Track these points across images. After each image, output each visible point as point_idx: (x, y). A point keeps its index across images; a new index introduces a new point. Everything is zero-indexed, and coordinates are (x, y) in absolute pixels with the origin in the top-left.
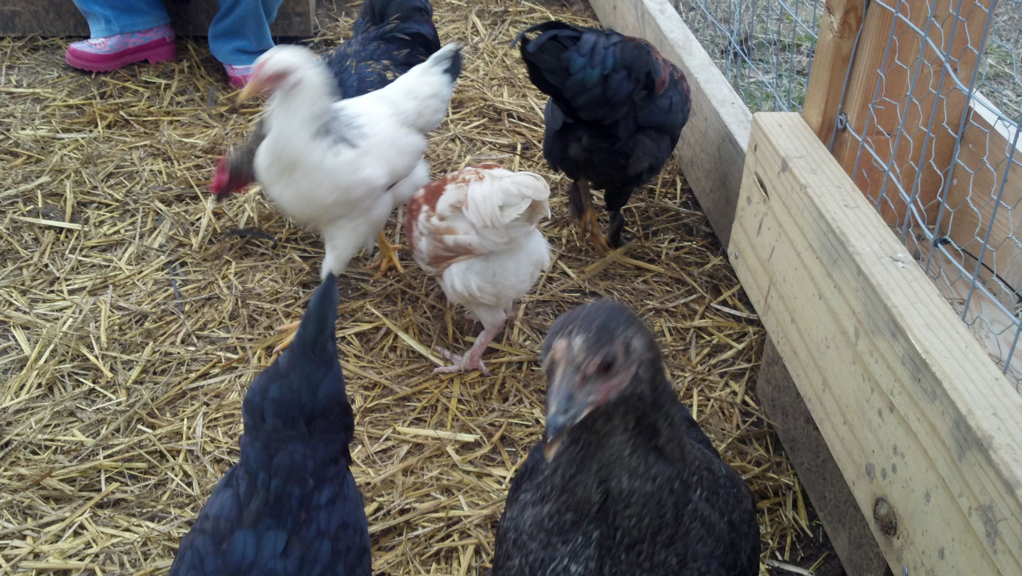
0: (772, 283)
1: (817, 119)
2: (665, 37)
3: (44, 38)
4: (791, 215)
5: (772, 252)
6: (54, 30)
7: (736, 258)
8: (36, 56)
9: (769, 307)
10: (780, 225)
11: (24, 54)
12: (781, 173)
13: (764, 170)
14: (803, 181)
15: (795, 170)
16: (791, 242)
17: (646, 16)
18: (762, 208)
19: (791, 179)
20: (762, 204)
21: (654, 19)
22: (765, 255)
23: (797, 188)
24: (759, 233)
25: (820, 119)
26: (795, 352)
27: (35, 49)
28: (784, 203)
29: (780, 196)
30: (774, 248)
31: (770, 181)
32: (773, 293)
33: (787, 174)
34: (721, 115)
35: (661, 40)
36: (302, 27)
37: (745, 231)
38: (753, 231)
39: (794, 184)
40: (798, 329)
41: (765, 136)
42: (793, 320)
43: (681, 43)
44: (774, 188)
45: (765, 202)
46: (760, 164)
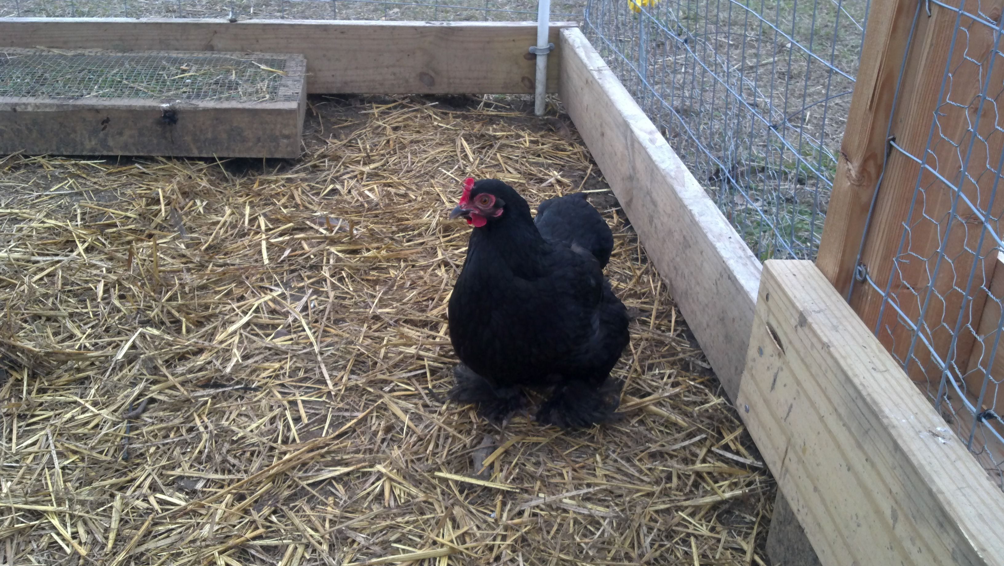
0: (789, 443)
1: (833, 268)
2: (656, 166)
3: (26, 157)
4: (812, 375)
5: (790, 411)
6: (36, 149)
7: (747, 411)
8: (17, 174)
9: (787, 470)
10: (798, 383)
12: (799, 327)
13: (779, 323)
14: (825, 339)
15: (815, 326)
16: (812, 404)
17: (636, 145)
18: (777, 362)
19: (810, 335)
20: (777, 358)
21: (644, 149)
22: (781, 412)
23: (819, 346)
24: (773, 388)
25: (837, 270)
26: (819, 525)
27: (17, 168)
28: (802, 360)
29: (798, 352)
30: (791, 406)
31: (785, 334)
32: (791, 454)
33: (806, 329)
34: (718, 250)
35: (653, 170)
36: (289, 149)
37: (757, 384)
38: (766, 385)
39: (814, 340)
40: (823, 500)
41: (779, 286)
42: (816, 489)
43: (673, 174)
44: (790, 342)
45: (779, 355)
46: (774, 315)
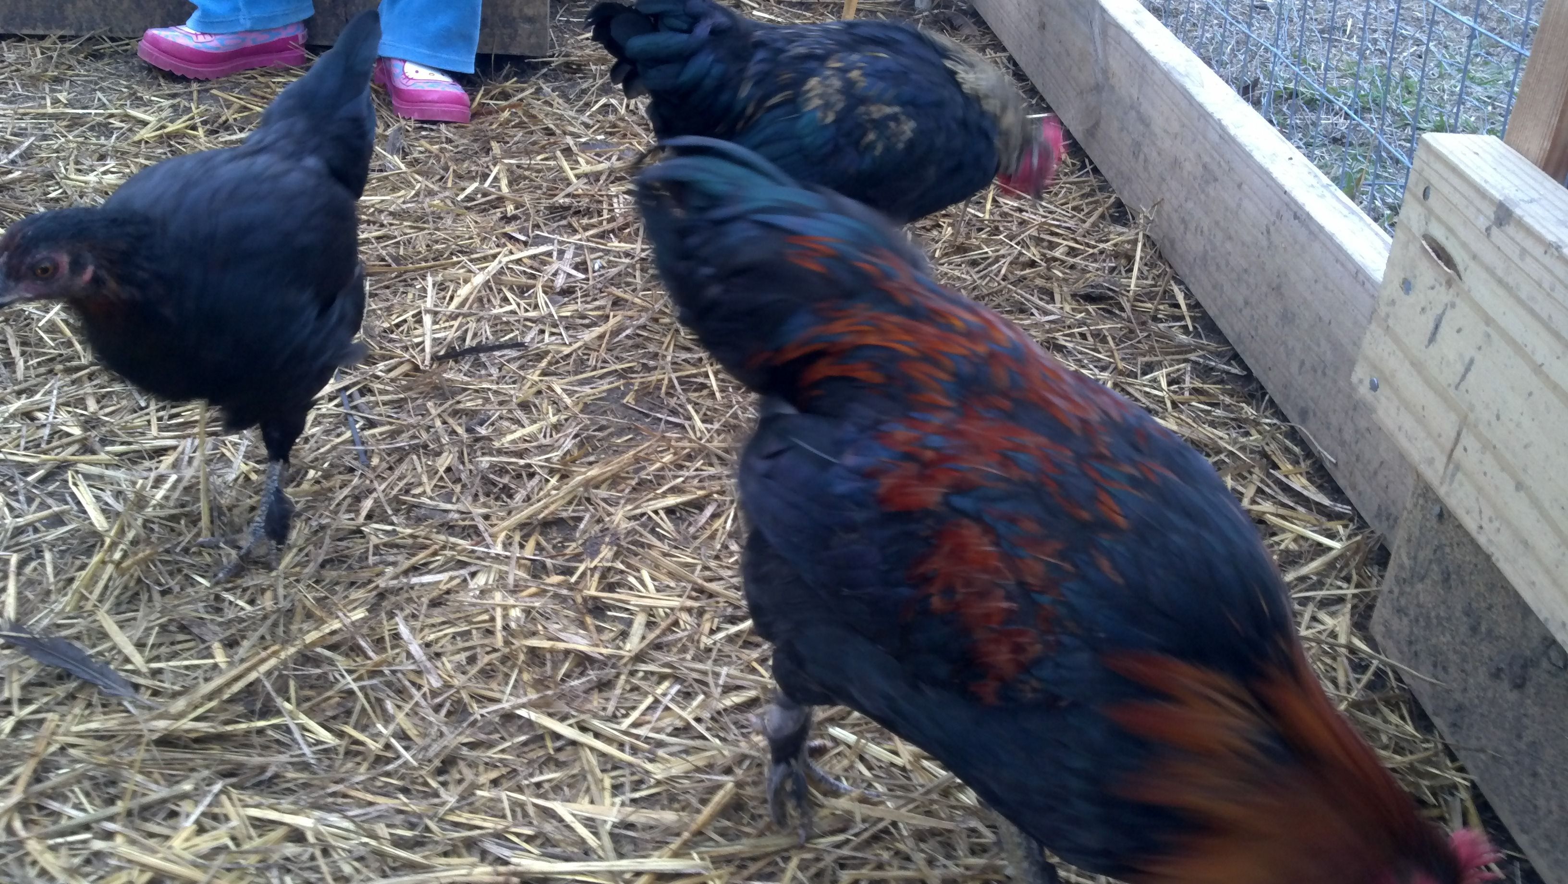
0: (1464, 423)
3: (113, 40)
4: (1520, 301)
5: (1467, 370)
6: (128, 28)
7: (1374, 387)
9: (1458, 468)
10: (1488, 320)
11: (79, 62)
12: (1495, 231)
13: (1450, 230)
14: (1550, 238)
15: (1528, 220)
16: (1519, 349)
18: (1443, 296)
19: (1520, 236)
20: (1443, 289)
22: (1448, 376)
23: (1538, 251)
24: (1433, 338)
26: (1526, 544)
28: (1500, 281)
29: (1490, 271)
30: (1472, 361)
31: (1464, 245)
32: (1467, 440)
33: (1511, 229)
34: (1275, 175)
35: (1144, 67)
36: (533, 40)
37: (1397, 340)
38: (1416, 341)
39: (1529, 244)
40: (1535, 503)
41: (1454, 169)
42: (1519, 486)
43: (1181, 69)
44: (1475, 257)
45: (1449, 283)
46: (1439, 219)
